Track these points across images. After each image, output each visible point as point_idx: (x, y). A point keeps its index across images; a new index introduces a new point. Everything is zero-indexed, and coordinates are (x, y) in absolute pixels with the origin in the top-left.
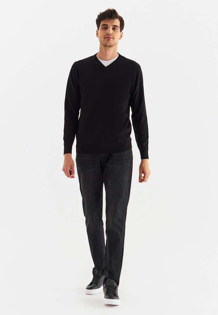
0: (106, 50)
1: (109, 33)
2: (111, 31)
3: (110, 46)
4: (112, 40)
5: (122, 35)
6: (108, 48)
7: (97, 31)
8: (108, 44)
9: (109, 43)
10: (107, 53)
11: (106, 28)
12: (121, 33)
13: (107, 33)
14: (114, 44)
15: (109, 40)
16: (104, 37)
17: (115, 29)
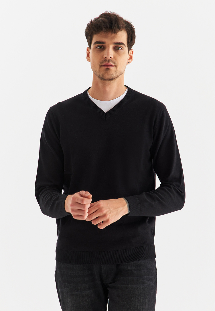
0: (104, 85)
1: (109, 58)
2: (111, 53)
3: (112, 79)
4: (113, 69)
5: (132, 55)
6: (107, 82)
7: (87, 50)
8: (106, 77)
9: (108, 74)
10: (108, 89)
11: (102, 47)
12: (130, 52)
13: (104, 57)
14: (118, 74)
15: (109, 69)
16: (100, 64)
17: (118, 48)
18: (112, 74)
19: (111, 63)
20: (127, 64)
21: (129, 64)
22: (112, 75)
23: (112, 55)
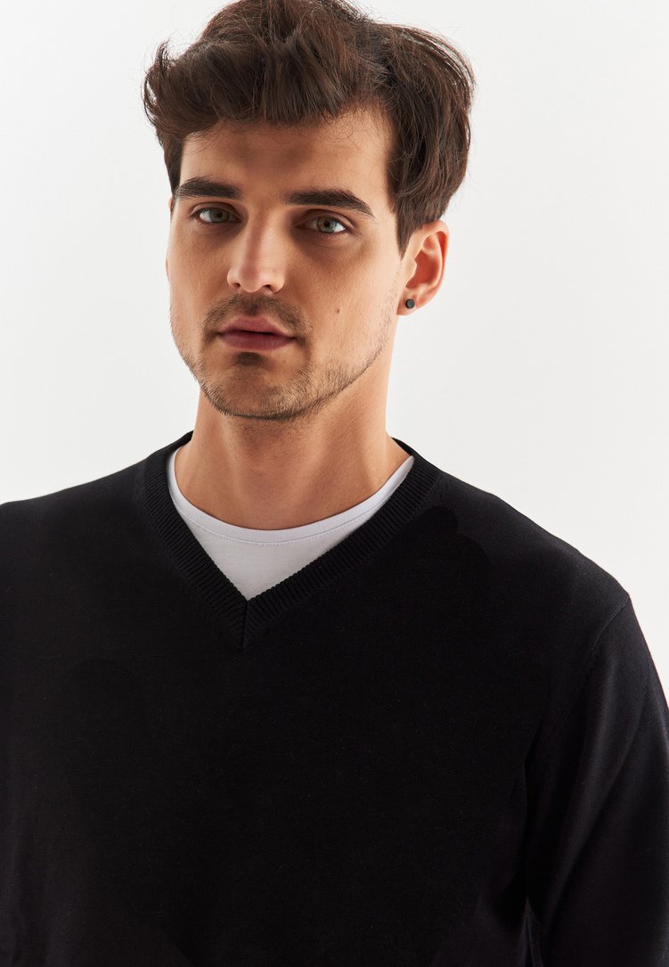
1: (256, 288)
11: (227, 213)
15: (256, 359)
16: (208, 321)
17: (327, 225)
18: (274, 391)
19: (273, 321)
20: (399, 312)
21: (415, 313)
22: (276, 398)
23: (275, 271)
